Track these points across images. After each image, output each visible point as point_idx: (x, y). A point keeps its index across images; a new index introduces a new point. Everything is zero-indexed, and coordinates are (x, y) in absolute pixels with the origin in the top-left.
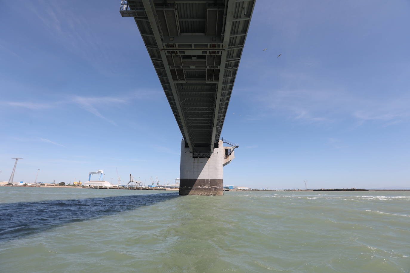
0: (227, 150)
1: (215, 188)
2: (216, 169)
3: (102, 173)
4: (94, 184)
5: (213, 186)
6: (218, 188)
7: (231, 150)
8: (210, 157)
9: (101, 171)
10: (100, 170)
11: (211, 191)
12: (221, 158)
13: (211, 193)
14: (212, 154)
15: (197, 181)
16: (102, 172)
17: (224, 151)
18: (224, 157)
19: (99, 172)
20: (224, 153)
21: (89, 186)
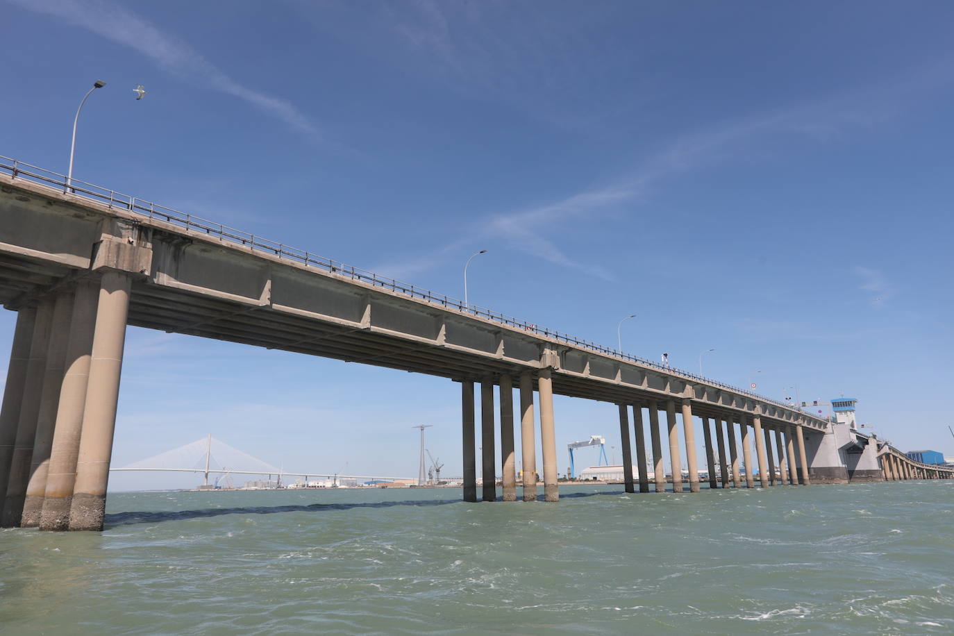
0: (878, 445)
1: (871, 476)
2: (870, 462)
3: (602, 443)
4: (604, 473)
7: (883, 445)
8: (862, 453)
9: (599, 440)
10: (595, 437)
11: (868, 479)
15: (854, 473)
16: (603, 441)
17: (876, 446)
19: (594, 442)
20: (876, 448)
21: (595, 478)
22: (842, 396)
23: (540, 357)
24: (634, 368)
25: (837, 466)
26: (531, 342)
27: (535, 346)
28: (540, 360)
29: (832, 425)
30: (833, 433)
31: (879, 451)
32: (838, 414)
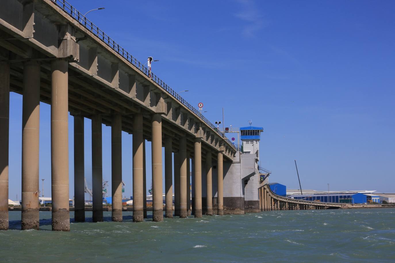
0: (261, 176)
1: (251, 207)
2: (252, 193)
5: (250, 206)
6: (254, 207)
7: (265, 176)
8: (247, 184)
11: (248, 210)
12: (256, 183)
13: (248, 211)
14: (249, 181)
18: (259, 182)
20: (259, 179)
22: (251, 124)
23: (59, 42)
24: (127, 70)
25: (239, 196)
26: (53, 22)
27: (55, 28)
28: (58, 46)
29: (240, 154)
30: (240, 162)
31: (261, 182)
32: (245, 143)
